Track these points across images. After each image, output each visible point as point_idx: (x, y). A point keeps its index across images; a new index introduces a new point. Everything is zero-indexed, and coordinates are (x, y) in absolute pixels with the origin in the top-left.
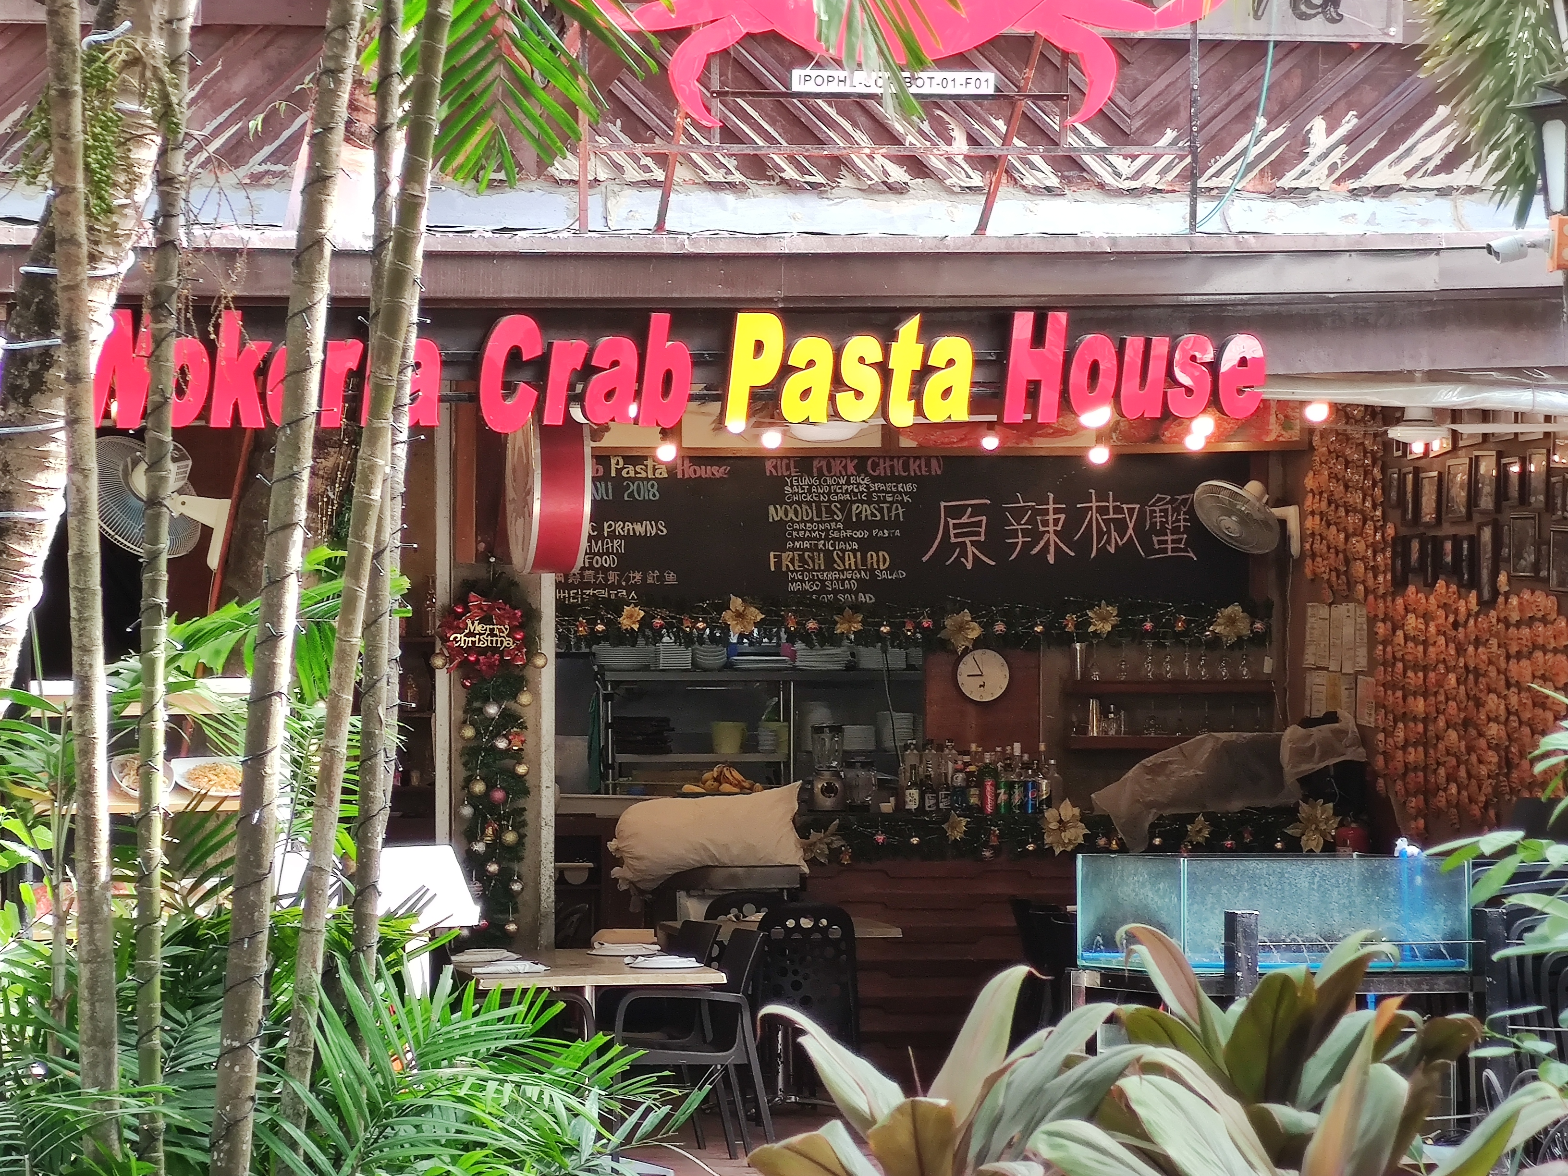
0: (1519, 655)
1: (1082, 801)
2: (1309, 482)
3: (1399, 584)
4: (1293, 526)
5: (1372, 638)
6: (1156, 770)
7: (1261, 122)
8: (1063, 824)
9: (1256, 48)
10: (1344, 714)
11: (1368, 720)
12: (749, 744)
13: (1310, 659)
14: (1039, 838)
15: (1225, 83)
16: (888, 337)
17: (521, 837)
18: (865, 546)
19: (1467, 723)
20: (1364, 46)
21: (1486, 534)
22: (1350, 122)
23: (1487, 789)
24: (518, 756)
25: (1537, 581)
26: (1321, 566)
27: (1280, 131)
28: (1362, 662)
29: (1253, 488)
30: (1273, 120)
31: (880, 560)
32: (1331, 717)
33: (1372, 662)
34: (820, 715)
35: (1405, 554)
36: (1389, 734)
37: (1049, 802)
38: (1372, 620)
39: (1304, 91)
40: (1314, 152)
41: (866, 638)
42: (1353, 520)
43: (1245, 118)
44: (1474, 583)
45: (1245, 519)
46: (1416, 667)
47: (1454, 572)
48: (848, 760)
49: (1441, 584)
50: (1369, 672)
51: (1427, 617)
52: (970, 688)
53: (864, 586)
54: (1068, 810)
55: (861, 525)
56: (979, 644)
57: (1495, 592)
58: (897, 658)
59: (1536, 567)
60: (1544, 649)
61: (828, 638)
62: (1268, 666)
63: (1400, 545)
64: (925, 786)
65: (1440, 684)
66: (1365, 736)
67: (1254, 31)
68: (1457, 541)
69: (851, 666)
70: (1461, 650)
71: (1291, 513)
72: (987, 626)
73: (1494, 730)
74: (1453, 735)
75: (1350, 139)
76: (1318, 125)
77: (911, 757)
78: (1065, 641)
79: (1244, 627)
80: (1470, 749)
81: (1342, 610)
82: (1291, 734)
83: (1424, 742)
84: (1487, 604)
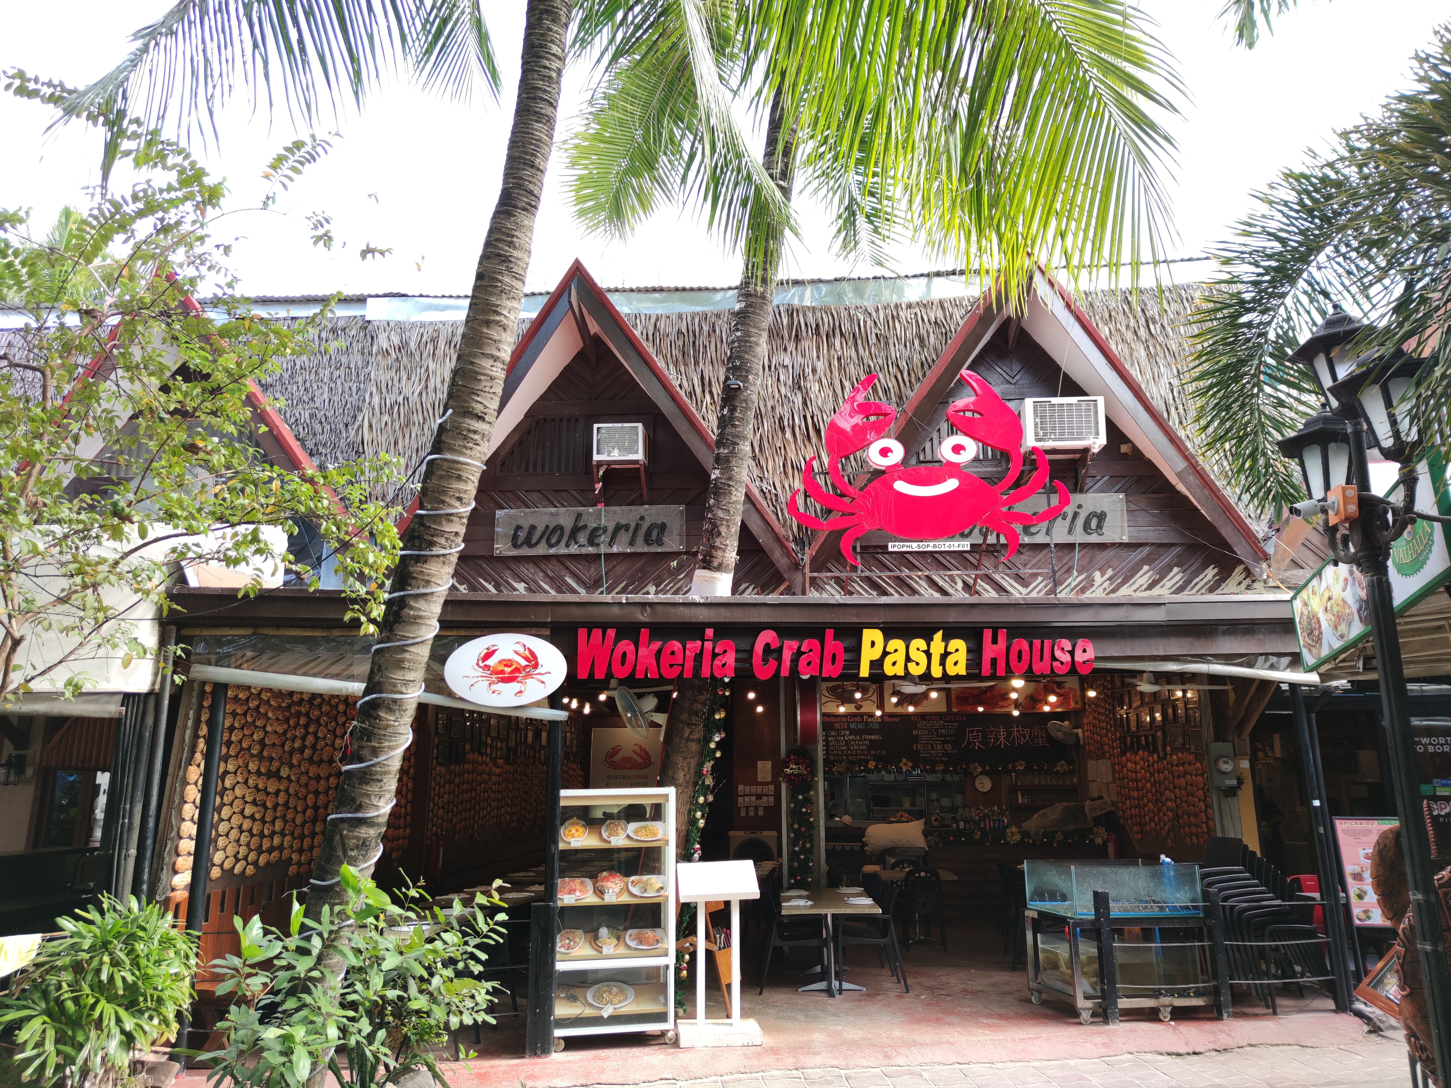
0: (1179, 777)
1: (1019, 826)
2: (1085, 721)
3: (1123, 753)
4: (1080, 735)
5: (1114, 771)
6: (1043, 816)
7: (1075, 573)
8: (1013, 834)
9: (1071, 546)
10: (1105, 797)
11: (1115, 799)
12: (913, 804)
13: (1090, 778)
14: (1005, 839)
15: (1060, 559)
16: (929, 640)
17: (812, 845)
18: (944, 742)
19: (1157, 801)
20: (1113, 544)
21: (1159, 734)
22: (1110, 573)
23: (1169, 825)
24: (810, 815)
25: (1183, 749)
26: (1092, 748)
27: (1083, 577)
28: (1110, 779)
29: (1066, 723)
30: (1080, 573)
31: (949, 747)
32: (1101, 798)
33: (1114, 780)
34: (934, 796)
35: (1125, 742)
36: (1123, 803)
37: (1008, 827)
38: (1113, 765)
39: (1090, 561)
40: (1096, 584)
41: (945, 771)
42: (1103, 732)
43: (1069, 571)
44: (1155, 751)
45: (1064, 733)
46: (1132, 780)
47: (1146, 748)
48: (942, 809)
49: (1141, 752)
50: (1114, 782)
51: (1135, 763)
52: (980, 788)
53: (944, 755)
54: (1014, 829)
55: (942, 736)
56: (981, 773)
57: (1166, 754)
58: (956, 778)
59: (1184, 744)
60: (1191, 774)
61: (933, 771)
62: (1075, 780)
63: (1123, 740)
64: (966, 821)
65: (1144, 787)
66: (1113, 803)
67: (1070, 539)
68: (1146, 737)
69: (943, 780)
70: (1152, 775)
71: (1079, 731)
72: (984, 767)
73: (1169, 804)
74: (1151, 805)
75: (1110, 579)
76: (1097, 574)
77: (960, 811)
78: (1009, 772)
79: (1066, 768)
80: (1159, 810)
81: (1101, 761)
82: (1088, 803)
83: (1138, 806)
84: (1161, 759)
